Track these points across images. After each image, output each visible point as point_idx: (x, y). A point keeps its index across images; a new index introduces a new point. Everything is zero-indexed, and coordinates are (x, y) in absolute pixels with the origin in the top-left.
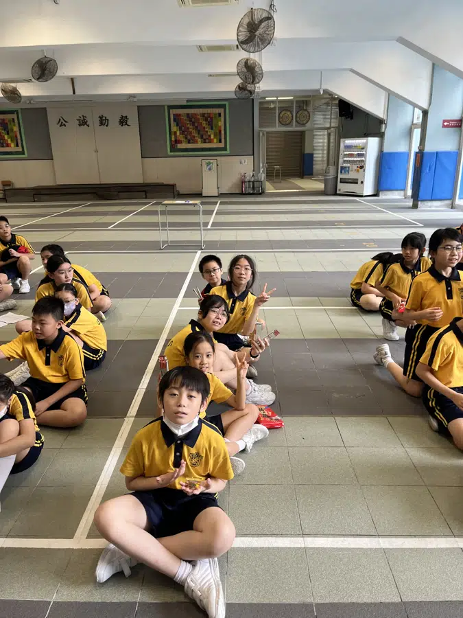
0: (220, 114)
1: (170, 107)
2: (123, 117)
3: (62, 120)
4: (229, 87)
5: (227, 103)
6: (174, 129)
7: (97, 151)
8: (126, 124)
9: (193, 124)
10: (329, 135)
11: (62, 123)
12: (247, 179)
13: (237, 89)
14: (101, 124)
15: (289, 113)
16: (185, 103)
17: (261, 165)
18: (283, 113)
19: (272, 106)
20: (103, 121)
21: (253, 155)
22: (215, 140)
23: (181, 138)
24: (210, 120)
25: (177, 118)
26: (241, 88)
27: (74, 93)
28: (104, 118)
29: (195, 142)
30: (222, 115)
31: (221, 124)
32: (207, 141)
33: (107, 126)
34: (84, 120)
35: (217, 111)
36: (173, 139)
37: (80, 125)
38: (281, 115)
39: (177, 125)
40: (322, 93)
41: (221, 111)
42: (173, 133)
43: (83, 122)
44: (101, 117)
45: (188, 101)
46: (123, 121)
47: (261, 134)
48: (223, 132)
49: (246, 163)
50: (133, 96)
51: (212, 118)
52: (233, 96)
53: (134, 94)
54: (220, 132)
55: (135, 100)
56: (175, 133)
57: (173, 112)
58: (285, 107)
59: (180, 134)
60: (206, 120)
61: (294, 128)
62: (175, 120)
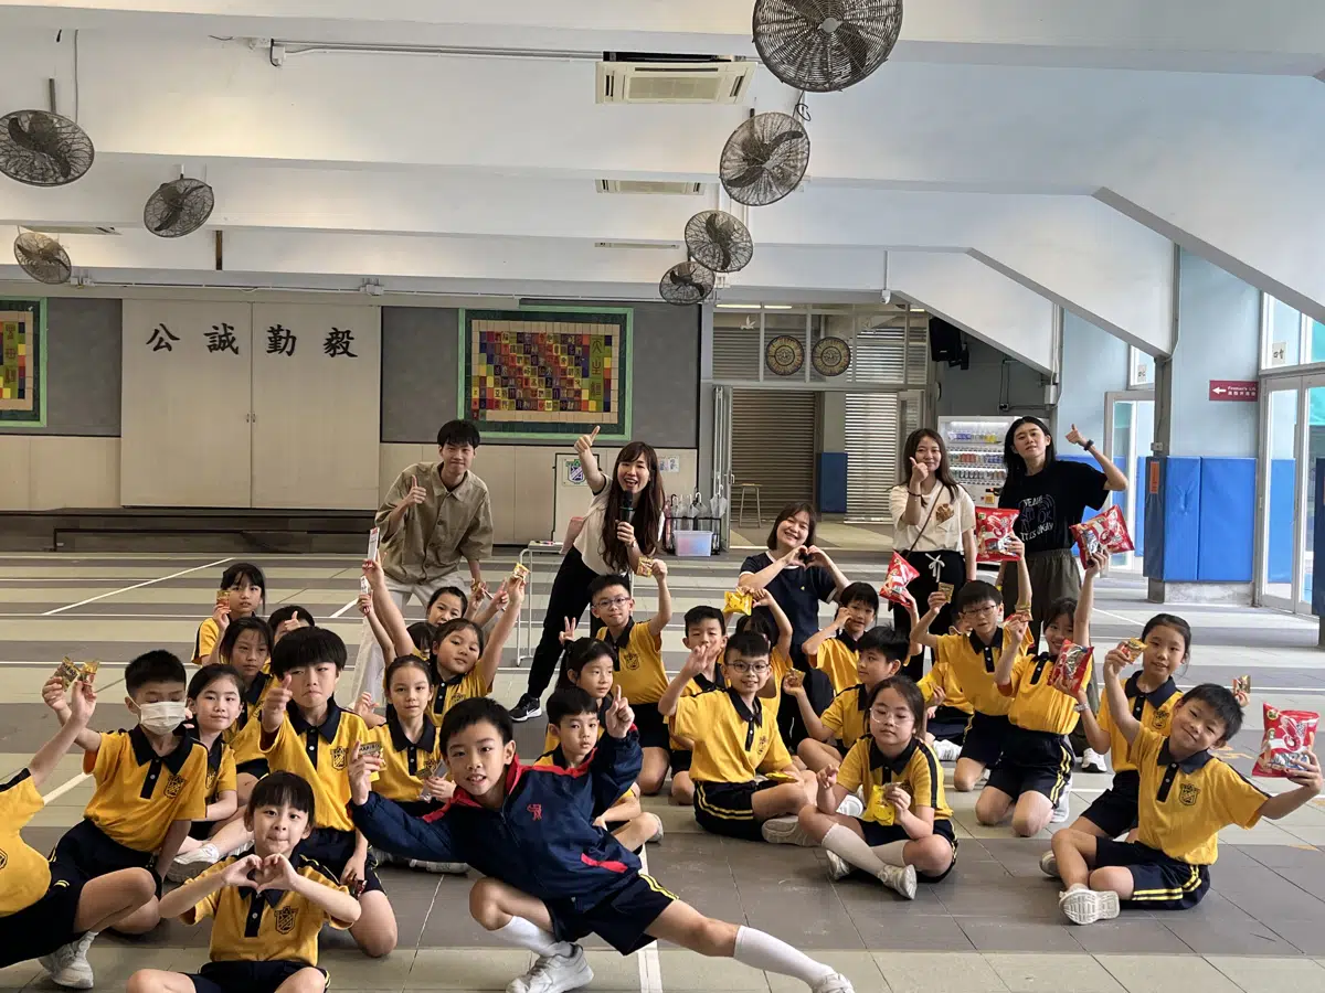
0: (608, 340)
1: (473, 314)
2: (337, 332)
3: (162, 333)
4: (643, 276)
5: (630, 312)
6: (480, 368)
7: (252, 418)
8: (346, 351)
9: (534, 359)
10: (903, 405)
11: (161, 340)
12: (678, 512)
13: (667, 281)
14: (275, 346)
15: (793, 345)
16: (515, 307)
17: (718, 476)
18: (777, 344)
19: (749, 325)
20: (280, 341)
21: (697, 448)
22: (592, 405)
23: (498, 393)
24: (581, 353)
25: (489, 343)
26: (678, 277)
27: (219, 265)
28: (283, 334)
29: (536, 406)
30: (616, 341)
31: (611, 362)
32: (570, 405)
33: (290, 354)
34: (227, 335)
35: (602, 329)
36: (476, 396)
37: (212, 348)
38: (772, 349)
39: (490, 361)
40: (888, 299)
41: (614, 330)
42: (475, 381)
43: (222, 341)
44: (275, 331)
45: (524, 301)
46: (338, 343)
47: (719, 395)
48: (615, 385)
49: (676, 470)
50: (375, 281)
51: (586, 348)
52: (656, 296)
53: (377, 277)
54: (608, 383)
55: (378, 290)
56: (483, 380)
57: (479, 326)
58: (783, 328)
59: (496, 384)
60: (570, 351)
61: (807, 384)
62: (483, 348)
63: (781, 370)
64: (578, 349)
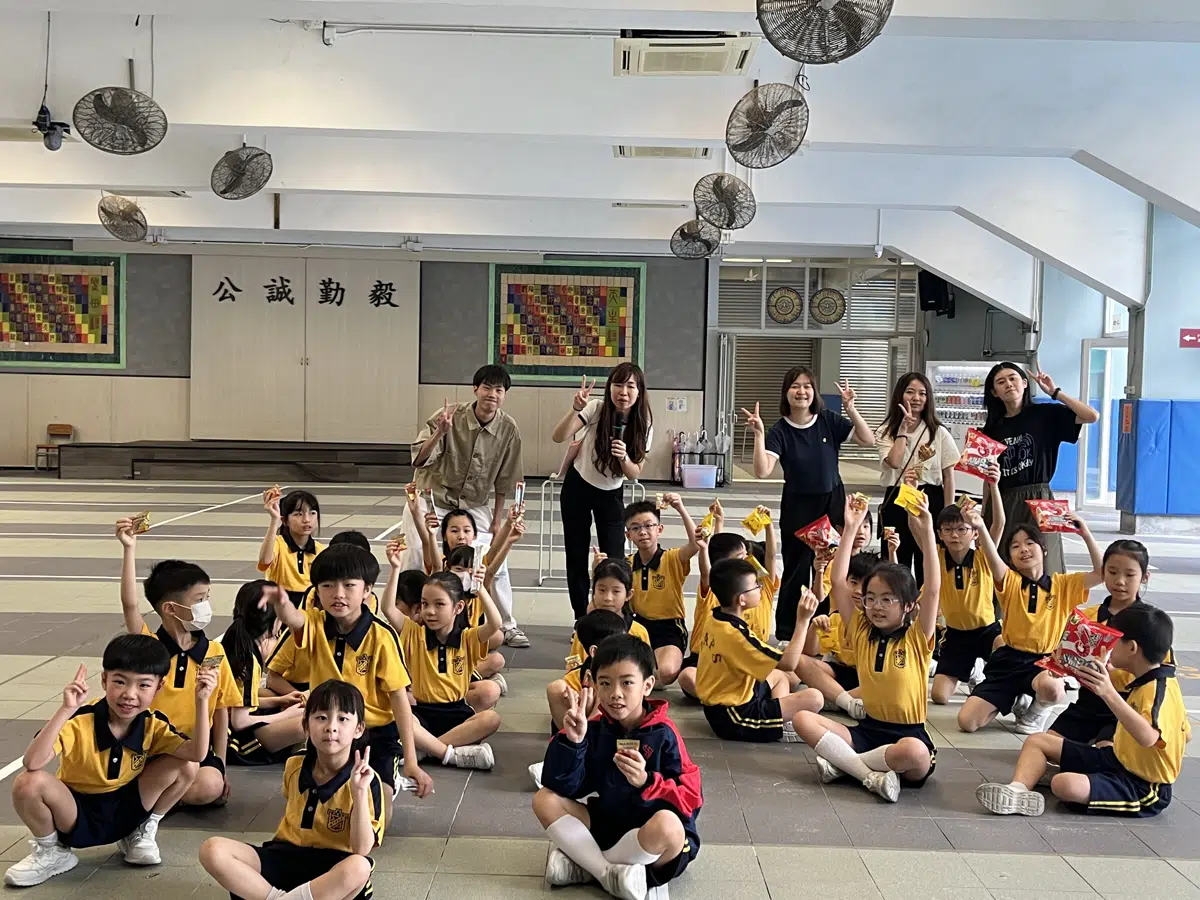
0: (624, 291)
1: (501, 269)
2: (381, 285)
3: (227, 286)
4: (655, 234)
5: (643, 267)
6: (508, 318)
7: (306, 362)
8: (388, 301)
9: (556, 309)
10: (894, 351)
11: (226, 292)
12: (686, 448)
13: (677, 237)
14: (326, 298)
15: (793, 296)
16: (540, 262)
17: (722, 415)
18: (778, 295)
19: (752, 277)
20: (330, 292)
21: (703, 389)
22: (609, 350)
23: (524, 340)
24: (599, 303)
25: (516, 294)
26: (687, 234)
27: (277, 225)
28: (334, 286)
29: (558, 351)
30: (630, 292)
31: (626, 312)
32: (589, 351)
33: (339, 304)
34: (284, 287)
35: (618, 282)
36: (504, 342)
37: (270, 299)
38: (773, 300)
39: (517, 310)
40: (880, 254)
41: (629, 282)
42: (503, 330)
43: (280, 293)
44: (327, 284)
45: (547, 257)
46: (381, 294)
47: (725, 341)
48: (629, 332)
49: (684, 409)
50: (409, 238)
51: (603, 300)
52: (667, 251)
53: (417, 235)
54: (623, 330)
55: (418, 247)
56: (511, 327)
57: (507, 279)
58: (784, 280)
59: (522, 330)
60: (589, 301)
61: (805, 332)
62: (510, 299)
63: (781, 318)
64: (596, 300)
